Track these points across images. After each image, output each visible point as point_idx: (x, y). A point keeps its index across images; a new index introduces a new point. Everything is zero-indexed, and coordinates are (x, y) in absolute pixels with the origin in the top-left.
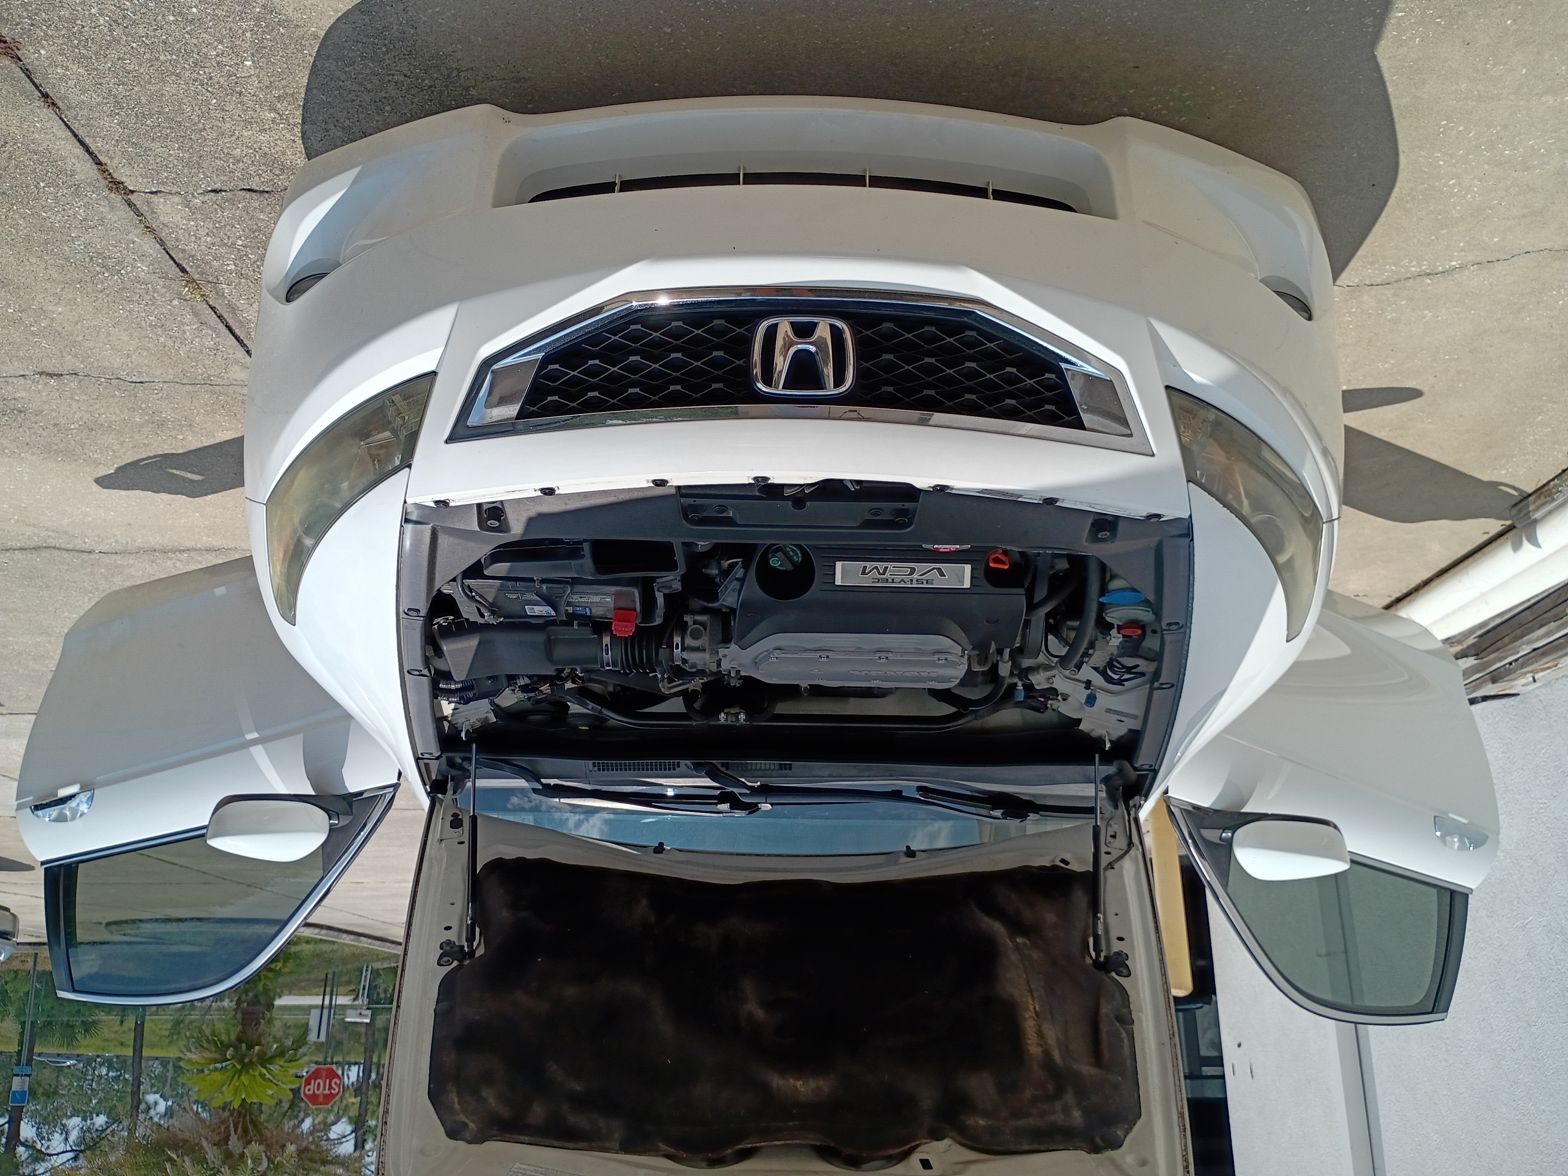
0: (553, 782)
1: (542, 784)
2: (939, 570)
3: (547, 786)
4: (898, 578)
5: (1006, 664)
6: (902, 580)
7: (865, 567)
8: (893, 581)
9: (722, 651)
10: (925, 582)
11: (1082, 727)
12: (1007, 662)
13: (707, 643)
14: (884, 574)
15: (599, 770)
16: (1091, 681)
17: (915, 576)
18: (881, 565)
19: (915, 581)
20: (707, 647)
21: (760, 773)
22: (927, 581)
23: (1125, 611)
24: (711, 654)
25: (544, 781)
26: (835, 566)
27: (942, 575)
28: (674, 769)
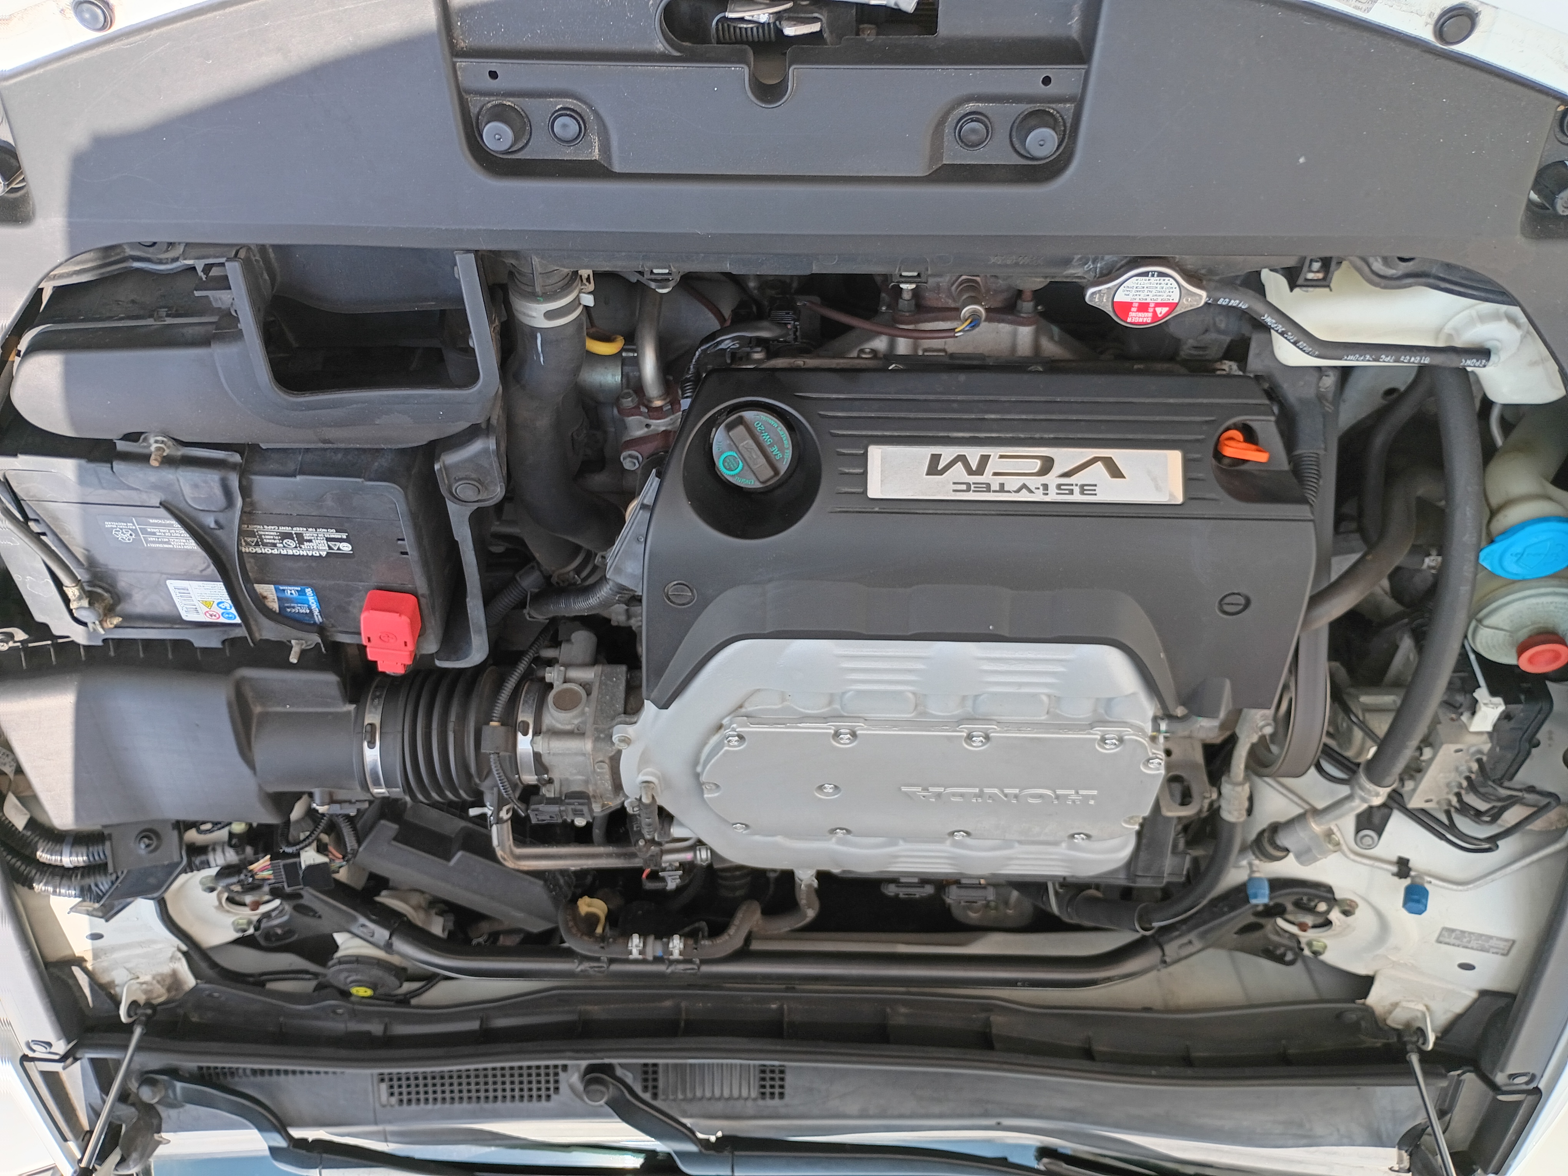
0: (311, 1134)
1: (290, 1138)
2: (1110, 464)
3: (302, 1143)
4: (1013, 483)
5: (1239, 789)
6: (1024, 486)
7: (936, 458)
8: (1002, 489)
9: (619, 732)
10: (1077, 490)
11: (1376, 998)
12: (1242, 784)
13: (591, 720)
14: (980, 471)
15: (401, 1101)
16: (1408, 861)
17: (1052, 479)
18: (974, 454)
19: (1052, 489)
20: (589, 728)
21: (719, 1107)
22: (1082, 486)
23: (1534, 601)
24: (597, 739)
25: (297, 1133)
26: (865, 455)
27: (1115, 472)
28: (548, 1097)
